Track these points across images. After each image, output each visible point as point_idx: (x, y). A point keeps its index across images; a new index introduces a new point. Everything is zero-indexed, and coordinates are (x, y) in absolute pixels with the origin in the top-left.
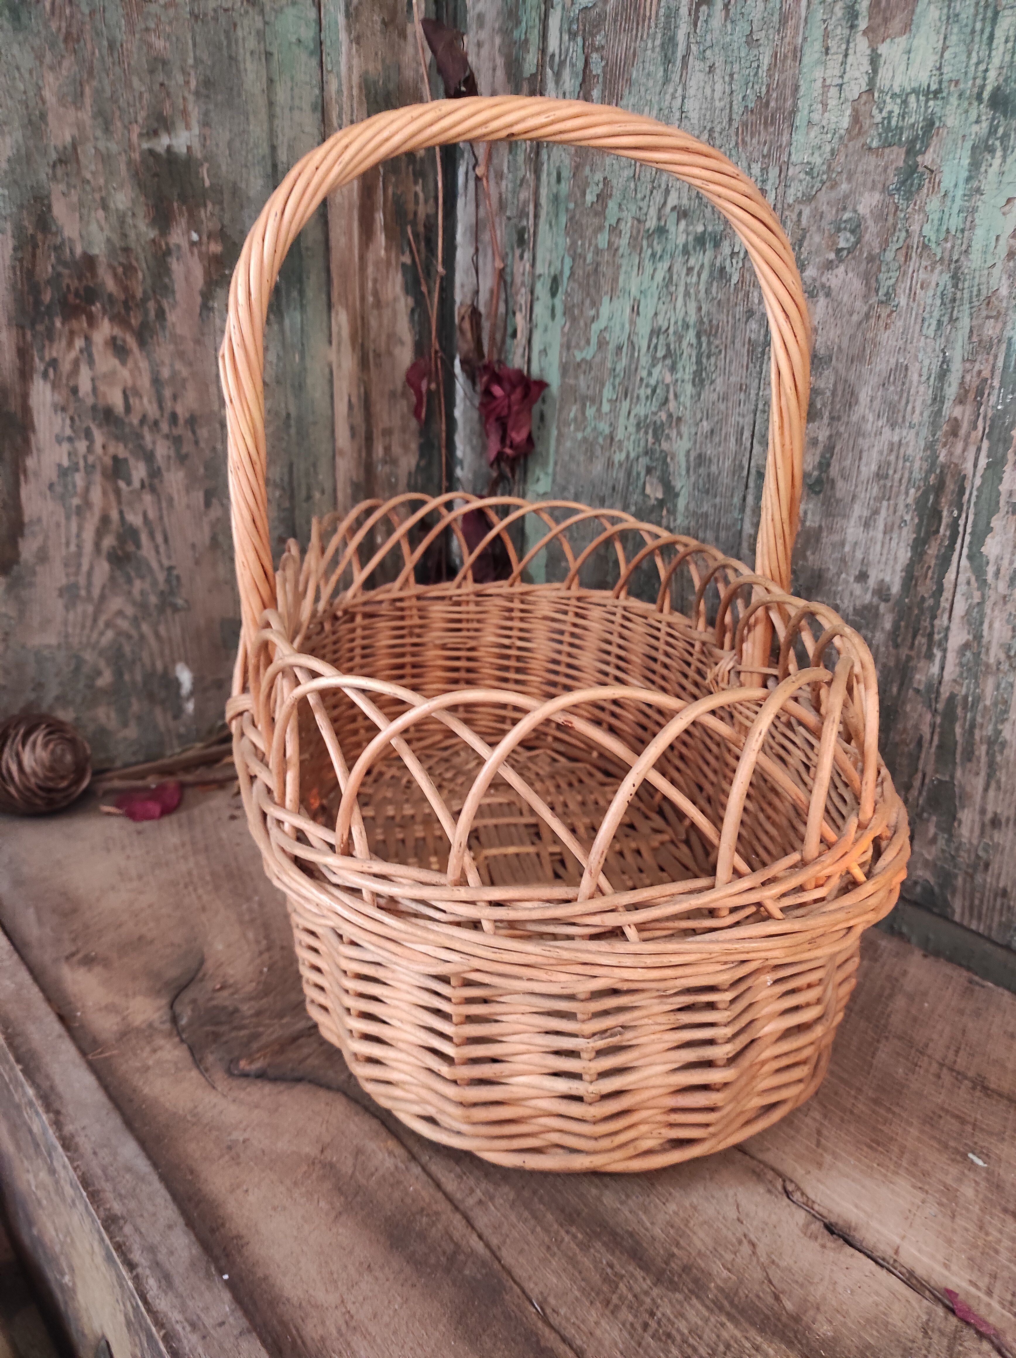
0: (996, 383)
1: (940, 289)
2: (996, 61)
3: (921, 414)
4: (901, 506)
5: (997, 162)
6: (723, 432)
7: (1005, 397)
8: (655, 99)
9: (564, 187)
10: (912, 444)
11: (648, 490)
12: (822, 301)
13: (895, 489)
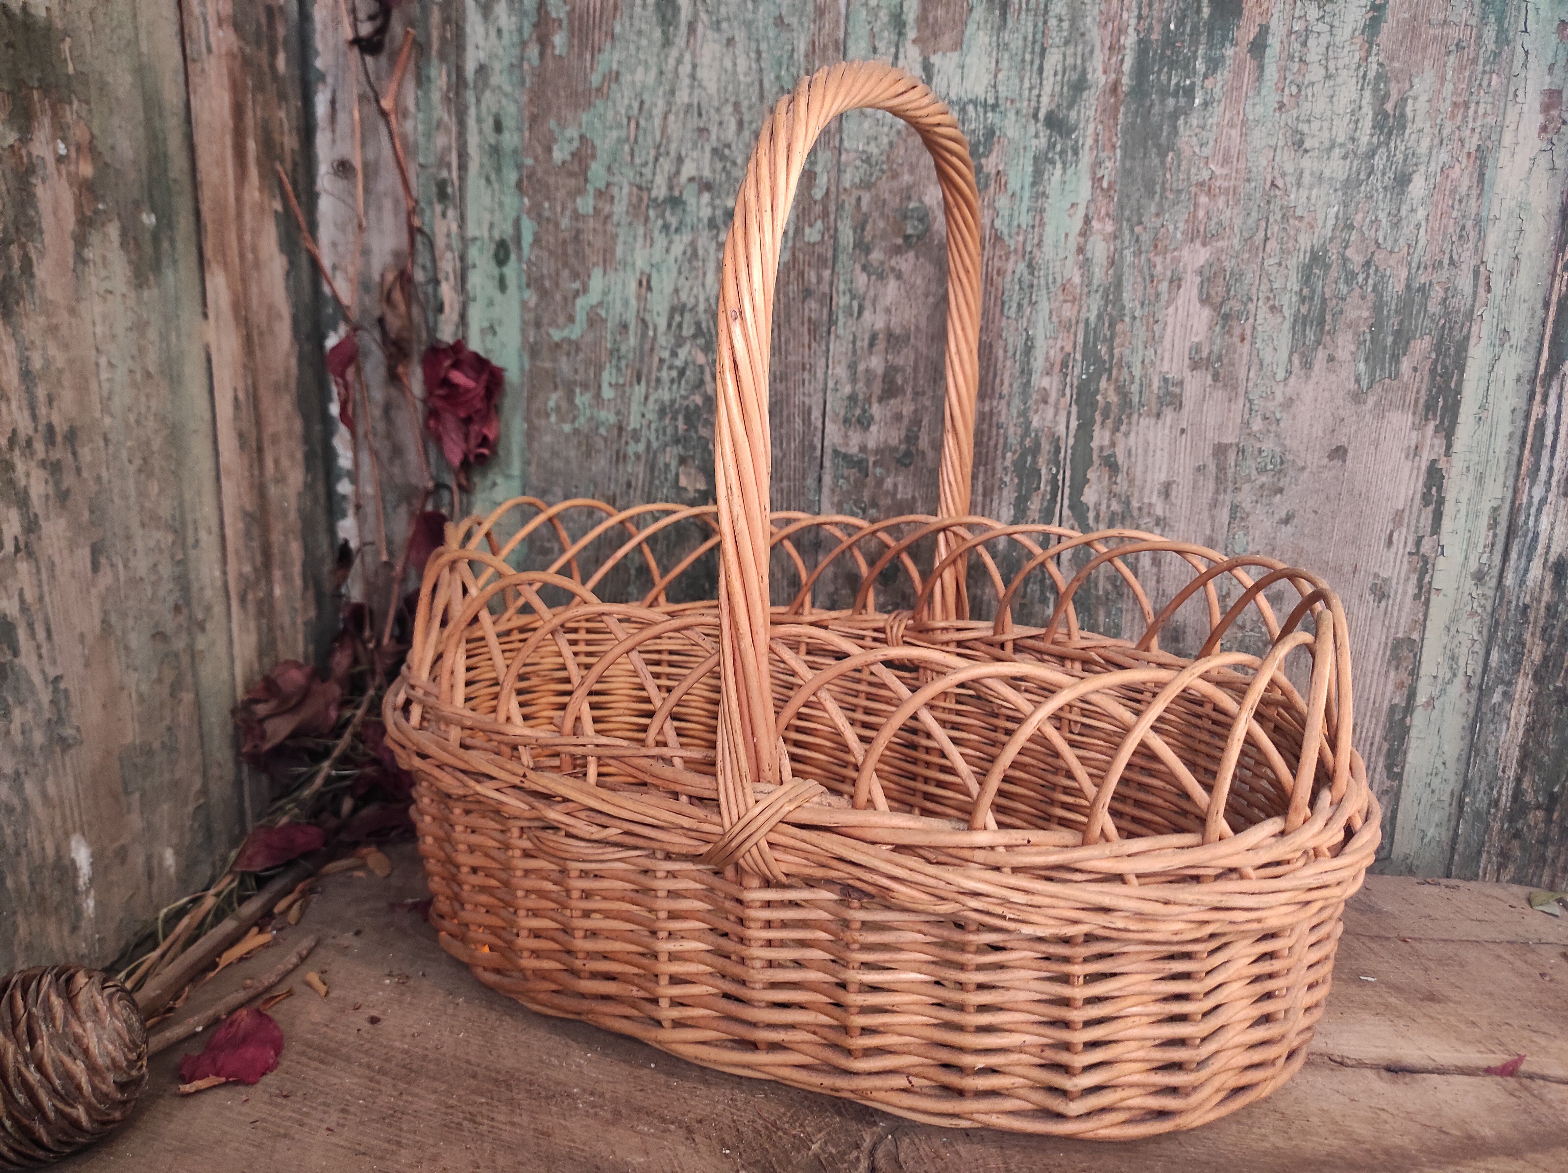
0: (1078, 357)
1: (1017, 276)
2: (1047, 89)
3: (1011, 385)
4: (999, 469)
5: (1058, 171)
6: (785, 413)
7: (1088, 368)
8: (653, 60)
9: (510, 139)
10: (1004, 412)
11: (683, 482)
12: (892, 284)
13: (991, 455)
